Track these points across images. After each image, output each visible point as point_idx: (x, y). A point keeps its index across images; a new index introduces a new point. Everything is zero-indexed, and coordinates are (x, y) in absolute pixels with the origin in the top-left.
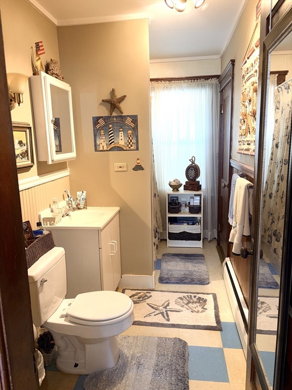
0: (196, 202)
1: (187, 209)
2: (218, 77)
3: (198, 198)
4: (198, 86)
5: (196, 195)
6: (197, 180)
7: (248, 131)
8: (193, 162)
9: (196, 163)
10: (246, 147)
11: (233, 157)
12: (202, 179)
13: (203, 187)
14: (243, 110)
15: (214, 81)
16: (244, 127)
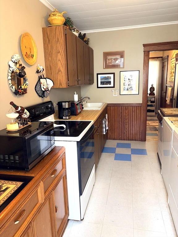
0: (153, 99)
1: (150, 102)
2: (162, 57)
3: (154, 98)
4: (155, 60)
5: (153, 97)
6: (154, 92)
7: (172, 76)
8: (152, 86)
9: (153, 86)
10: (172, 80)
11: (167, 83)
12: (155, 92)
13: (156, 95)
14: (171, 71)
15: (160, 59)
16: (171, 75)
